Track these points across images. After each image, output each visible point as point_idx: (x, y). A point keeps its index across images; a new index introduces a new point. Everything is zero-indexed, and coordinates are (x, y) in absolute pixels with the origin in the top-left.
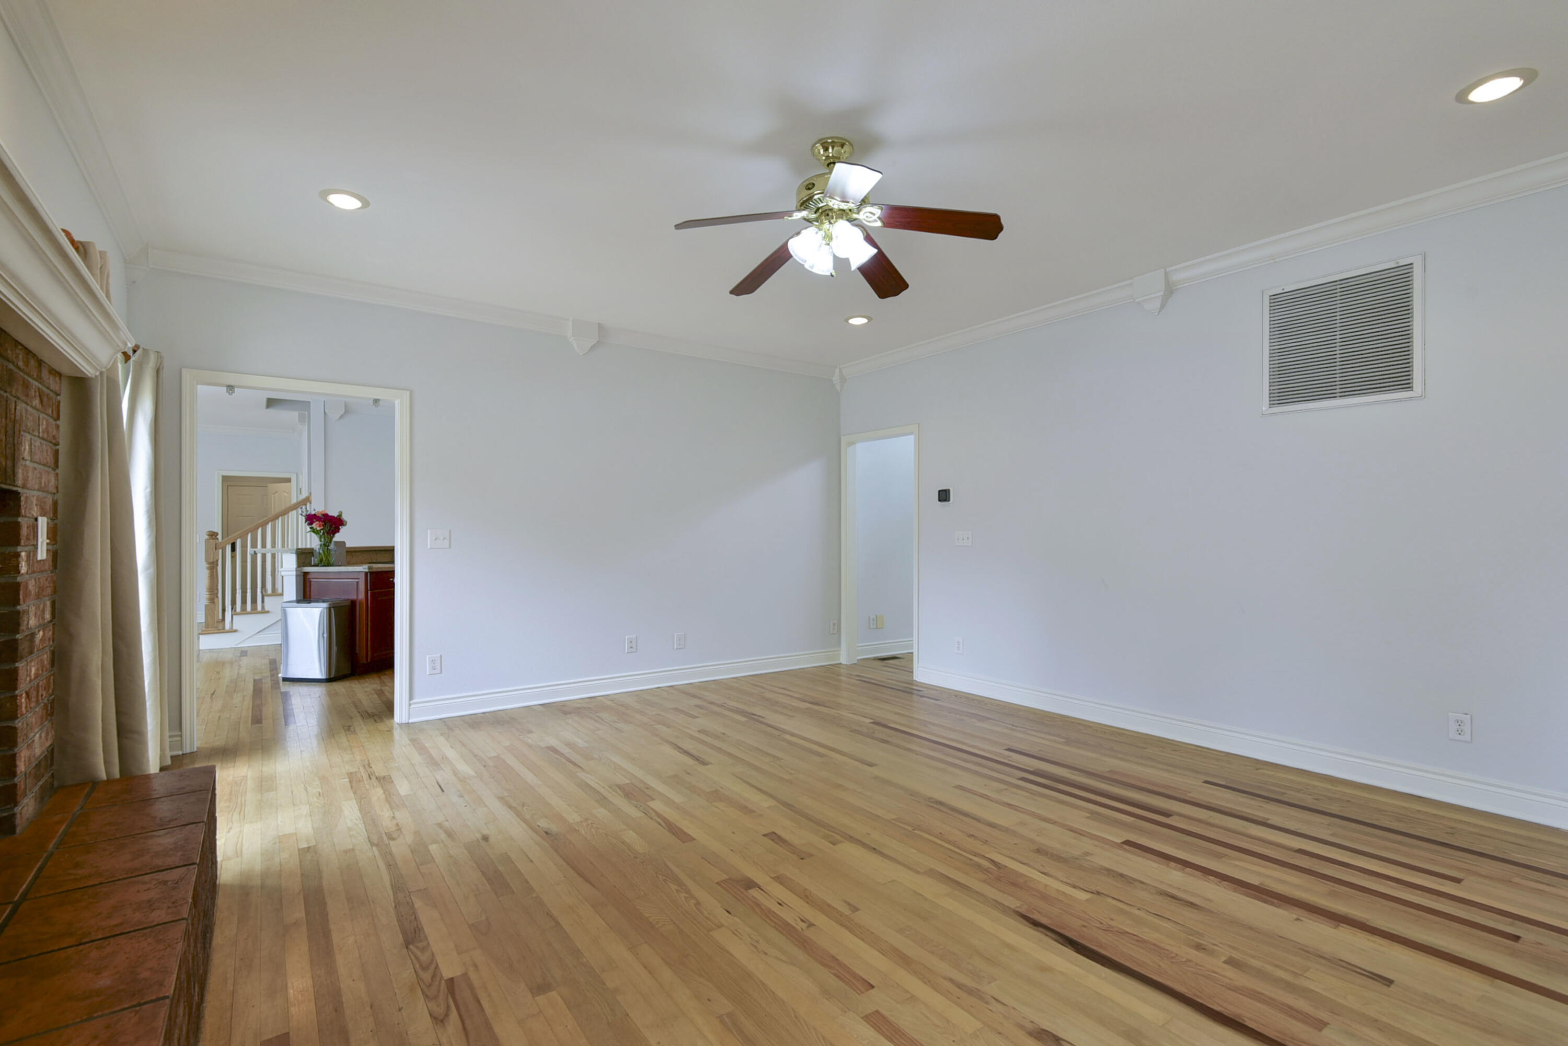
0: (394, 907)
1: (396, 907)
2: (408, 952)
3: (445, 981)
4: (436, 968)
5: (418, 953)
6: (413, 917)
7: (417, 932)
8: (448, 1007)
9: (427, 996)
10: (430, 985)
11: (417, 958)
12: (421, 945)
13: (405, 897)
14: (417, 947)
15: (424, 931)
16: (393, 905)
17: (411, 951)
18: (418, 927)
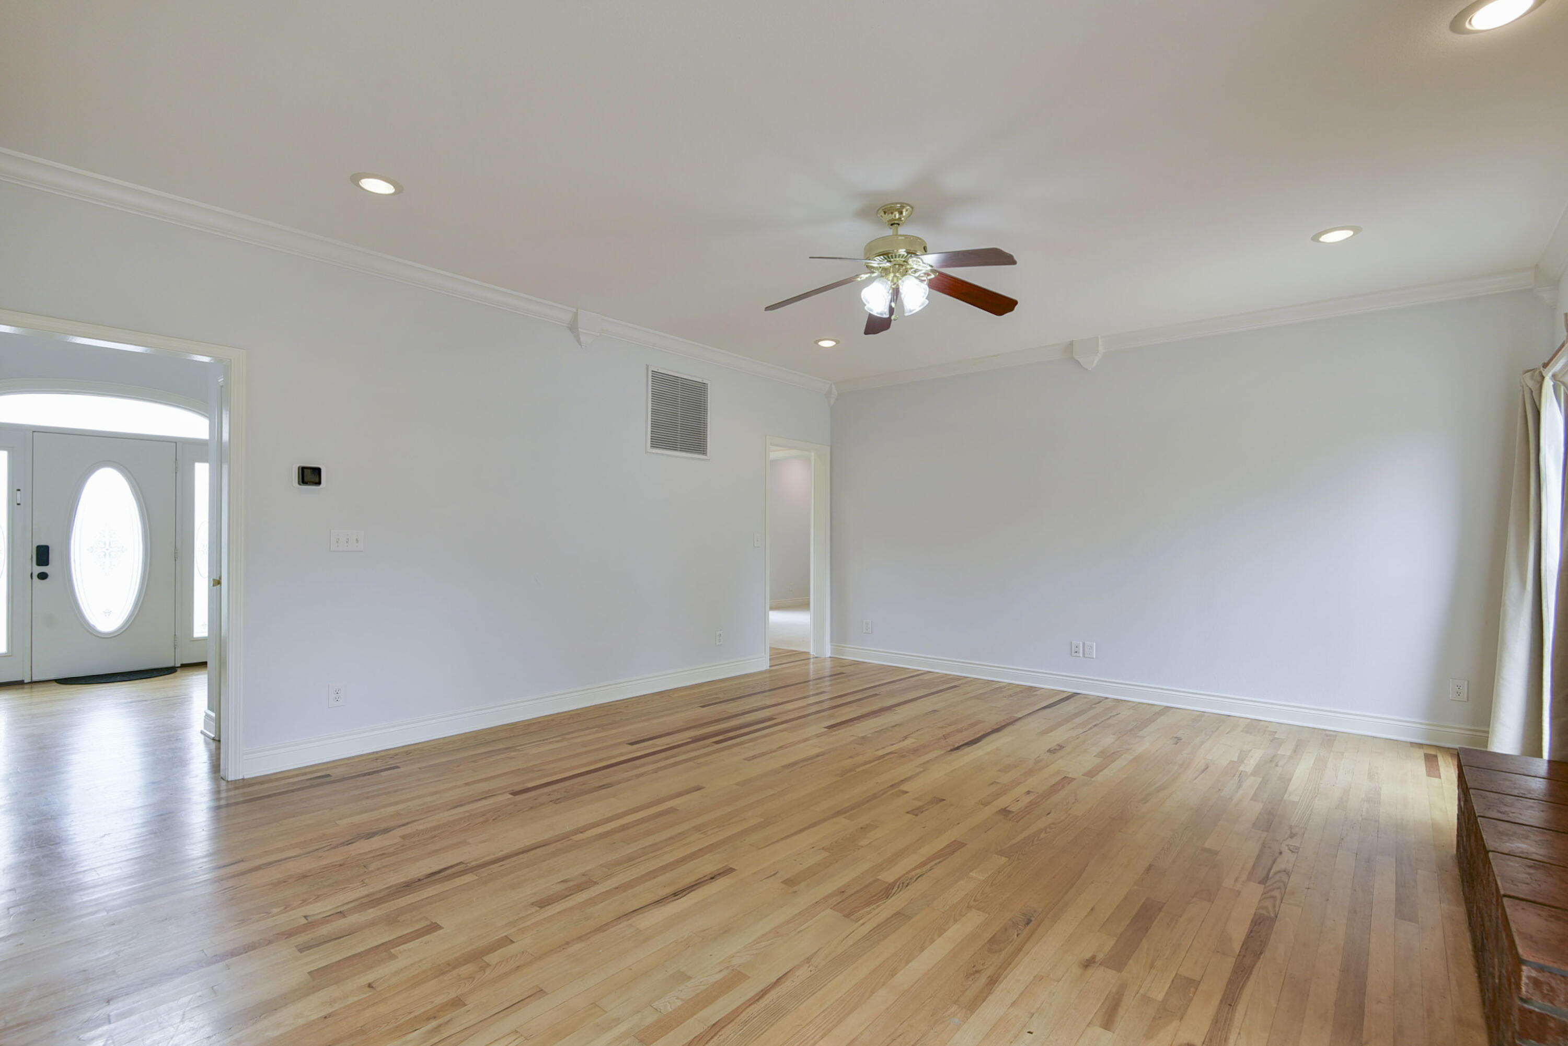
0: (1263, 955)
1: (1261, 953)
2: (1278, 913)
3: (1265, 884)
4: (1265, 893)
5: (1270, 908)
6: (1252, 934)
7: (1259, 922)
8: (1275, 874)
9: (1284, 885)
10: (1278, 888)
11: (1274, 906)
12: (1264, 912)
13: (1244, 956)
14: (1268, 912)
15: (1253, 919)
16: (1262, 957)
17: (1275, 911)
18: (1255, 925)
